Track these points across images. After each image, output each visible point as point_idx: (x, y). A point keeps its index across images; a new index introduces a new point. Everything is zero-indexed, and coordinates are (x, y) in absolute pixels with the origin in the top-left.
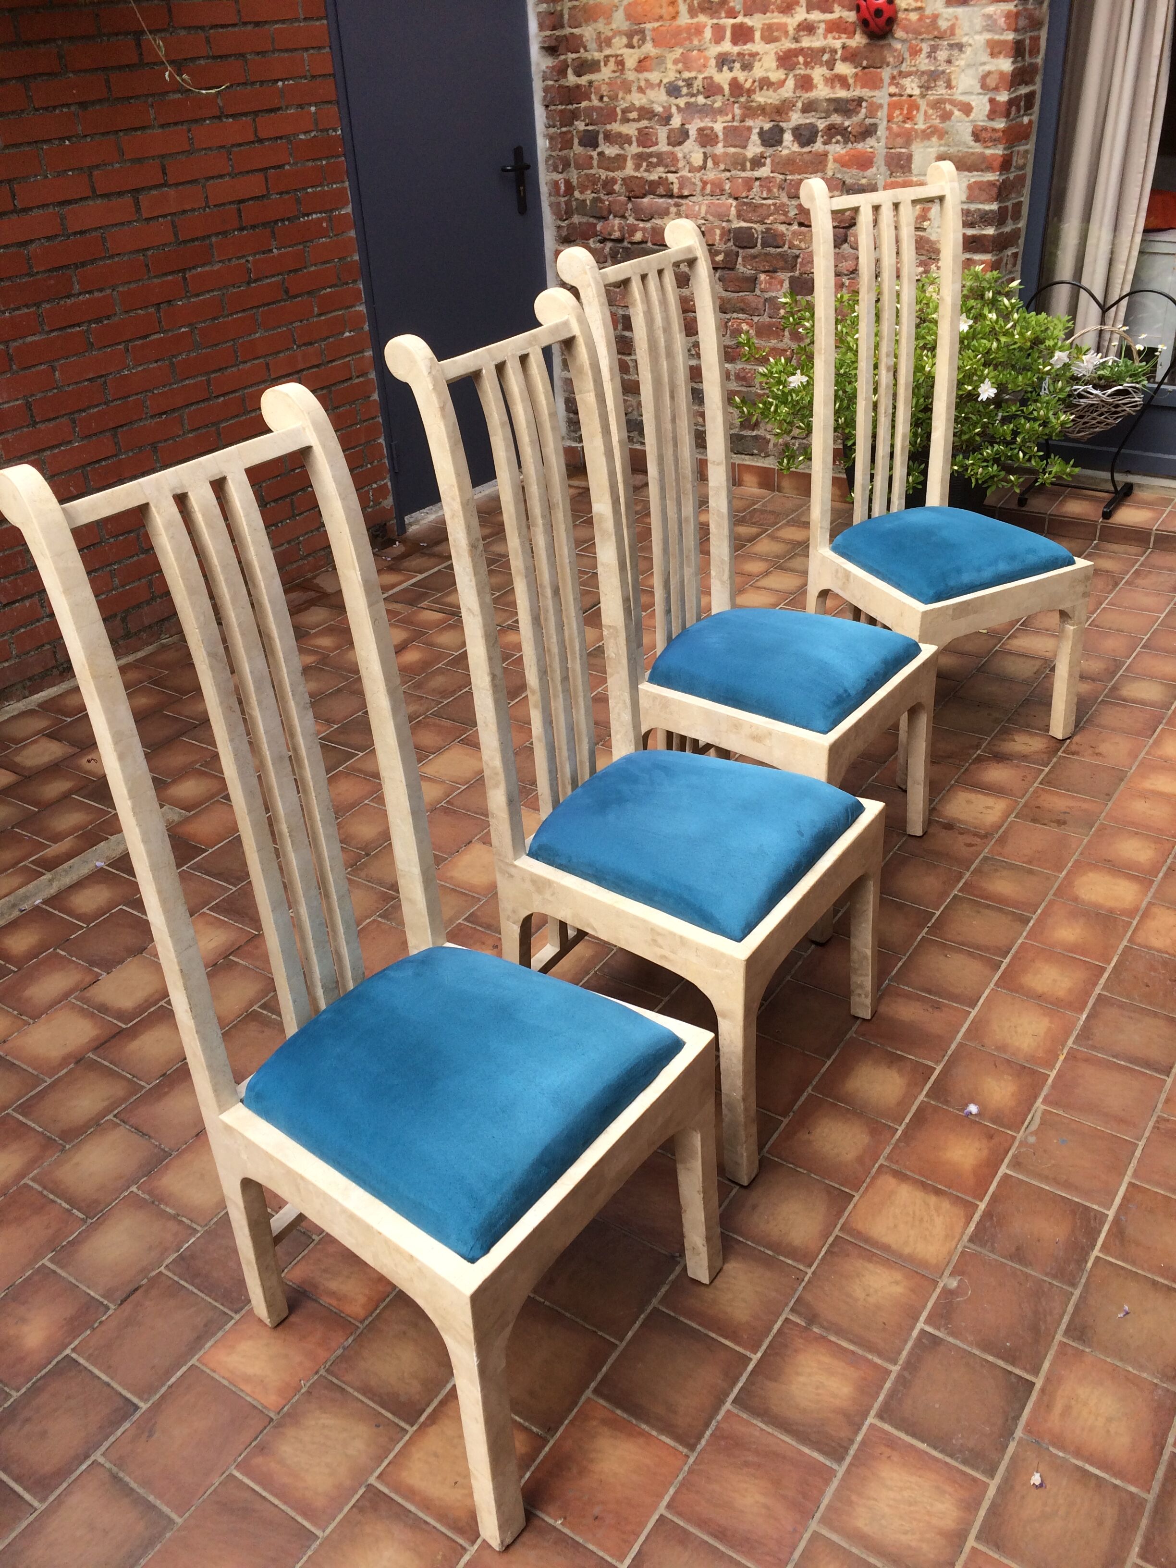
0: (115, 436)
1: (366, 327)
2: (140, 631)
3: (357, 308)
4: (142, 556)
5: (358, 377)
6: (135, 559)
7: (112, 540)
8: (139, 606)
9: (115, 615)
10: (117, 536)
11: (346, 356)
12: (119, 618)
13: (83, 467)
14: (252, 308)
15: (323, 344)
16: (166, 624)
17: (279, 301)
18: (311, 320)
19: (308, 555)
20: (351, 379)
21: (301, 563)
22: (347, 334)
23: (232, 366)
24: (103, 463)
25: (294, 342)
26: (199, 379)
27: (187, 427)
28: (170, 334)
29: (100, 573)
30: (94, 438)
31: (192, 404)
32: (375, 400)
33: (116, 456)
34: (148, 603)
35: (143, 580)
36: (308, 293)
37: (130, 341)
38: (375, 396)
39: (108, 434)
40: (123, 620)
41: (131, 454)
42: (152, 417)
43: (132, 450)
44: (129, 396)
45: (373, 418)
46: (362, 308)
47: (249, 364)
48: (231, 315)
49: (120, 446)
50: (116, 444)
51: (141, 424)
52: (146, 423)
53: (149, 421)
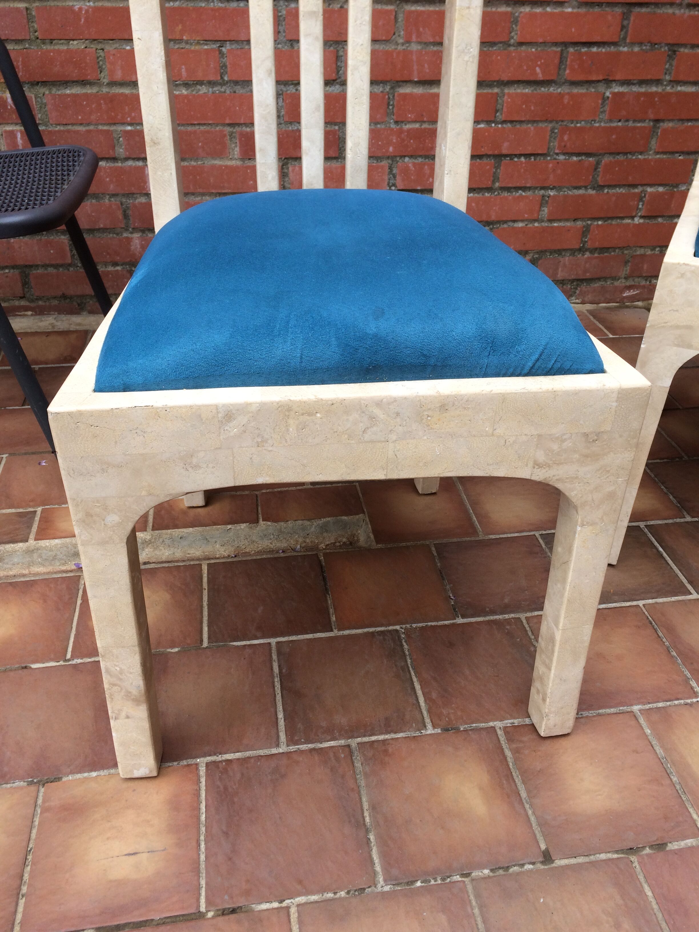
0: (625, 16)
4: (591, 192)
6: (581, 192)
7: (561, 157)
8: (559, 252)
10: (572, 154)
13: (566, 44)
16: (584, 287)
24: (594, 49)
29: (529, 193)
30: (597, 9)
33: (616, 44)
34: (573, 252)
35: (579, 223)
39: (618, 10)
41: (636, 49)
43: (641, 44)
49: (626, 33)
50: (623, 27)
51: (670, 11)
52: (677, 12)
53: (682, 11)
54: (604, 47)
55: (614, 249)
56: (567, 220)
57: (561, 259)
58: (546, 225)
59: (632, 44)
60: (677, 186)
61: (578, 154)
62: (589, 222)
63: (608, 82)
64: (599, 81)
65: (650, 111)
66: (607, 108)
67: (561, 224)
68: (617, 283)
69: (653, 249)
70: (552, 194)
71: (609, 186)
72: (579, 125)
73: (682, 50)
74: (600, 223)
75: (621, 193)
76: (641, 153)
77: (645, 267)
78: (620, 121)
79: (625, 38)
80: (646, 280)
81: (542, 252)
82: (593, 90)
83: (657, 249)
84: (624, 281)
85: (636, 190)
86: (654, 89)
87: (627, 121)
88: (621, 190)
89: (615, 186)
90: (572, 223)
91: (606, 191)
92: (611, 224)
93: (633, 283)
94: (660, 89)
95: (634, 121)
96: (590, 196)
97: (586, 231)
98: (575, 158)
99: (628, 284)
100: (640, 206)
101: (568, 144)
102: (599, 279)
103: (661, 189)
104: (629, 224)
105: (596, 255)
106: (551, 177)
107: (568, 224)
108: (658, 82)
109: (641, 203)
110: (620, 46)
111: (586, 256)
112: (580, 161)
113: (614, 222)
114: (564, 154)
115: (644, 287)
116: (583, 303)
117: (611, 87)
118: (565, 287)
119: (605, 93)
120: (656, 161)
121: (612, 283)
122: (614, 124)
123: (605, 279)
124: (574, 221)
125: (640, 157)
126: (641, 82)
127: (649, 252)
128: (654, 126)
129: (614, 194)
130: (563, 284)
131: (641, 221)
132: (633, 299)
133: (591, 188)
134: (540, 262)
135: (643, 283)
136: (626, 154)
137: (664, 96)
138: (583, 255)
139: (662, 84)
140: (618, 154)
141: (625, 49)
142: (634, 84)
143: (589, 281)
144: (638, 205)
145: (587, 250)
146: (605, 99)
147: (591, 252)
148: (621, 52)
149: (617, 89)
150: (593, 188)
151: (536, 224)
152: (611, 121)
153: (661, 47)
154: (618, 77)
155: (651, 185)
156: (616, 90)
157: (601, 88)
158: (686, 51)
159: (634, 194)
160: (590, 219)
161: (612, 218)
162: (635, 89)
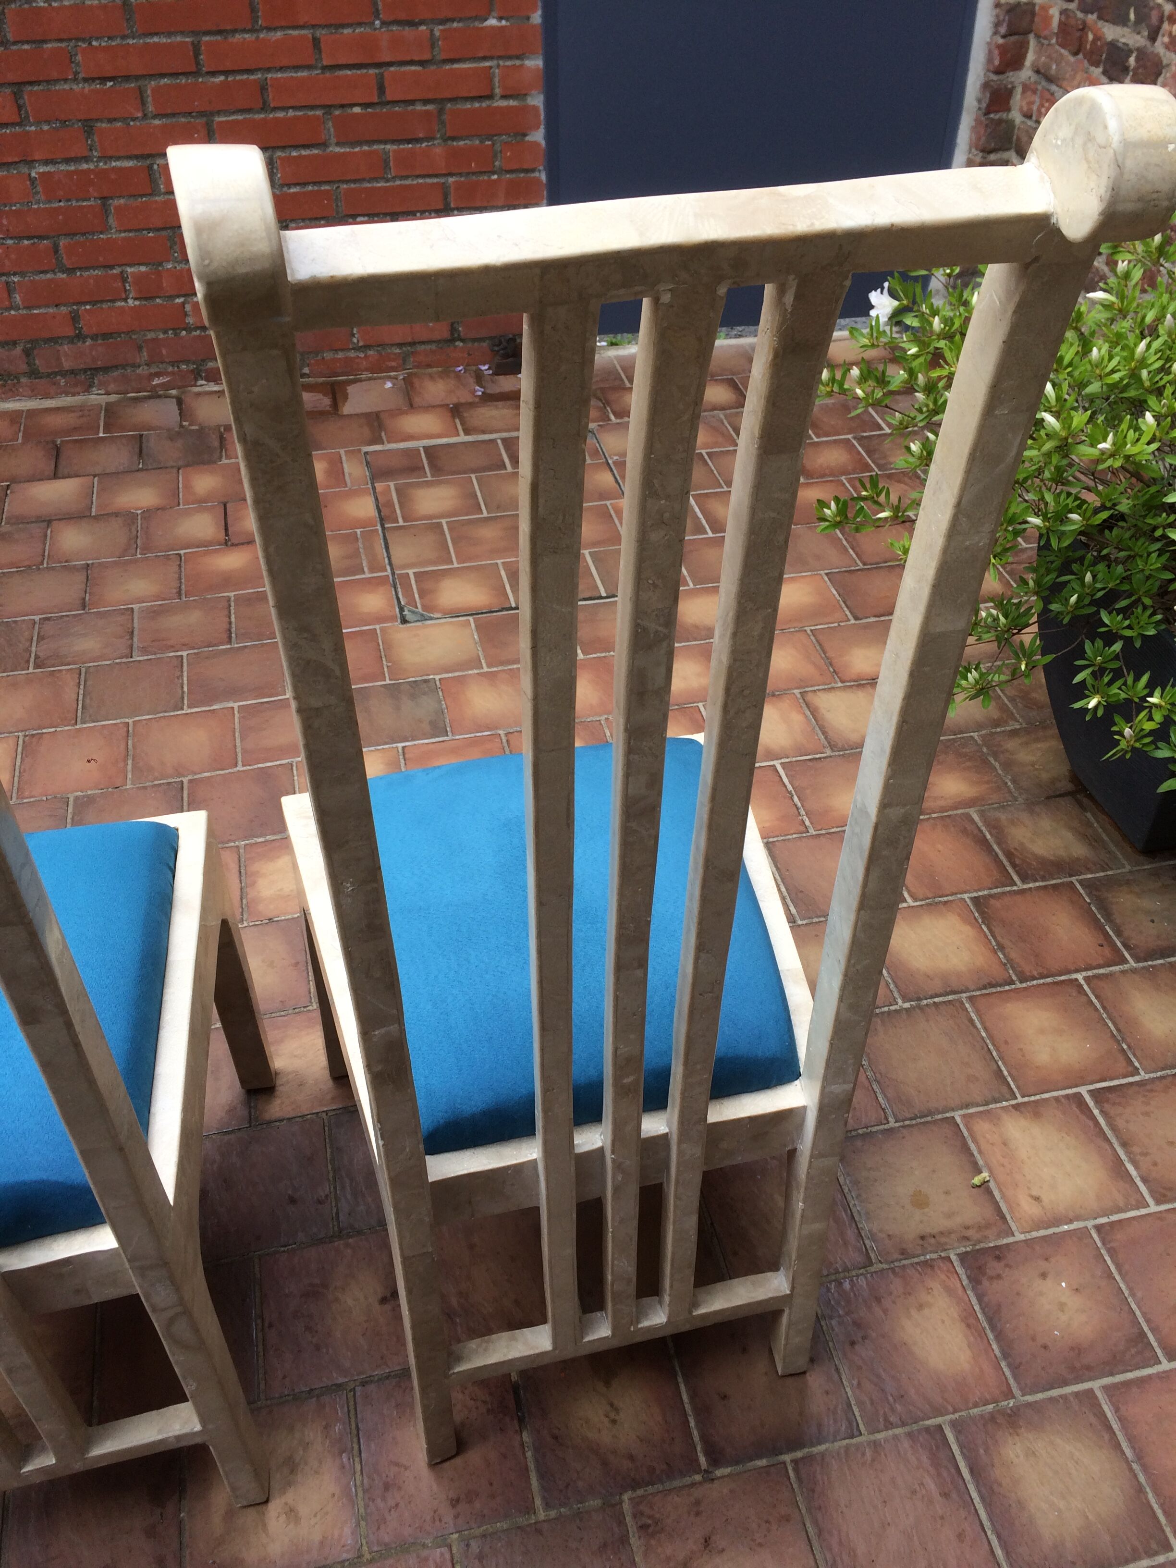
0: (17, 96)
1: (537, 18)
2: (56, 374)
4: (61, 276)
5: (504, 97)
6: (49, 276)
7: (10, 242)
8: (55, 340)
9: (15, 343)
10: (21, 238)
11: (485, 58)
12: (19, 349)
15: (438, 30)
16: (100, 377)
19: (365, 345)
20: (490, 97)
21: (352, 354)
22: (492, 22)
23: (244, 31)
25: (377, 14)
26: (179, 39)
27: (151, 108)
31: (163, 75)
32: (536, 144)
33: (20, 124)
34: (71, 340)
35: (63, 309)
38: (538, 136)
39: (5, 90)
40: (27, 353)
41: (46, 128)
42: (85, 80)
43: (48, 122)
44: (44, 42)
45: (527, 171)
47: (279, 34)
49: (26, 112)
50: (20, 107)
51: (66, 87)
52: (75, 87)
53: (81, 85)
54: (7, 128)
55: (119, 334)
56: (47, 306)
57: (59, 348)
58: (25, 312)
59: (38, 123)
60: (160, 264)
61: (29, 238)
62: (75, 307)
63: (30, 163)
64: (16, 163)
65: (91, 190)
66: (39, 188)
67: (42, 311)
68: (139, 371)
69: (165, 332)
70: (16, 280)
71: (80, 269)
72: (14, 208)
73: (99, 125)
74: (88, 307)
75: (97, 275)
76: (101, 233)
77: (164, 352)
78: (60, 201)
79: (27, 117)
80: (173, 366)
81: (34, 342)
82: (15, 172)
83: (170, 332)
84: (146, 368)
85: (115, 271)
86: (85, 166)
87: (69, 200)
88: (96, 271)
89: (87, 268)
90: (55, 309)
91: (78, 274)
92: (102, 308)
93: (157, 370)
94: (92, 166)
95: (77, 201)
96: (62, 279)
97: (75, 318)
98: (26, 242)
99: (152, 371)
100: (128, 288)
101: (11, 228)
102: (116, 367)
103: (143, 269)
104: (122, 307)
105: (100, 342)
106: (7, 262)
107: (51, 310)
108: (87, 159)
109: (127, 285)
110: (26, 126)
111: (87, 343)
112: (33, 244)
113: (104, 306)
114: (11, 238)
115: (173, 373)
116: (108, 393)
117: (35, 168)
118: (78, 377)
119: (30, 174)
120: (125, 239)
121: (134, 371)
122: (56, 205)
123: (124, 367)
124: (56, 306)
125: (101, 236)
126: (67, 161)
127: (161, 336)
128: (104, 204)
129: (89, 277)
130: (76, 374)
131: (137, 303)
132: (166, 386)
133: (60, 272)
134: (35, 352)
135: (170, 369)
136: (84, 234)
137: (100, 173)
138: (84, 342)
139: (92, 161)
140: (75, 234)
141: (33, 128)
142: (59, 163)
143: (106, 369)
144: (125, 287)
145: (86, 337)
146: (33, 181)
147: (92, 339)
148: (28, 132)
149: (42, 169)
150: (63, 272)
151: (13, 312)
152: (50, 202)
153: (73, 124)
154: (36, 158)
155: (131, 265)
156: (41, 171)
157: (25, 170)
158: (104, 125)
159: (113, 274)
160: (74, 304)
161: (102, 302)
162: (63, 167)
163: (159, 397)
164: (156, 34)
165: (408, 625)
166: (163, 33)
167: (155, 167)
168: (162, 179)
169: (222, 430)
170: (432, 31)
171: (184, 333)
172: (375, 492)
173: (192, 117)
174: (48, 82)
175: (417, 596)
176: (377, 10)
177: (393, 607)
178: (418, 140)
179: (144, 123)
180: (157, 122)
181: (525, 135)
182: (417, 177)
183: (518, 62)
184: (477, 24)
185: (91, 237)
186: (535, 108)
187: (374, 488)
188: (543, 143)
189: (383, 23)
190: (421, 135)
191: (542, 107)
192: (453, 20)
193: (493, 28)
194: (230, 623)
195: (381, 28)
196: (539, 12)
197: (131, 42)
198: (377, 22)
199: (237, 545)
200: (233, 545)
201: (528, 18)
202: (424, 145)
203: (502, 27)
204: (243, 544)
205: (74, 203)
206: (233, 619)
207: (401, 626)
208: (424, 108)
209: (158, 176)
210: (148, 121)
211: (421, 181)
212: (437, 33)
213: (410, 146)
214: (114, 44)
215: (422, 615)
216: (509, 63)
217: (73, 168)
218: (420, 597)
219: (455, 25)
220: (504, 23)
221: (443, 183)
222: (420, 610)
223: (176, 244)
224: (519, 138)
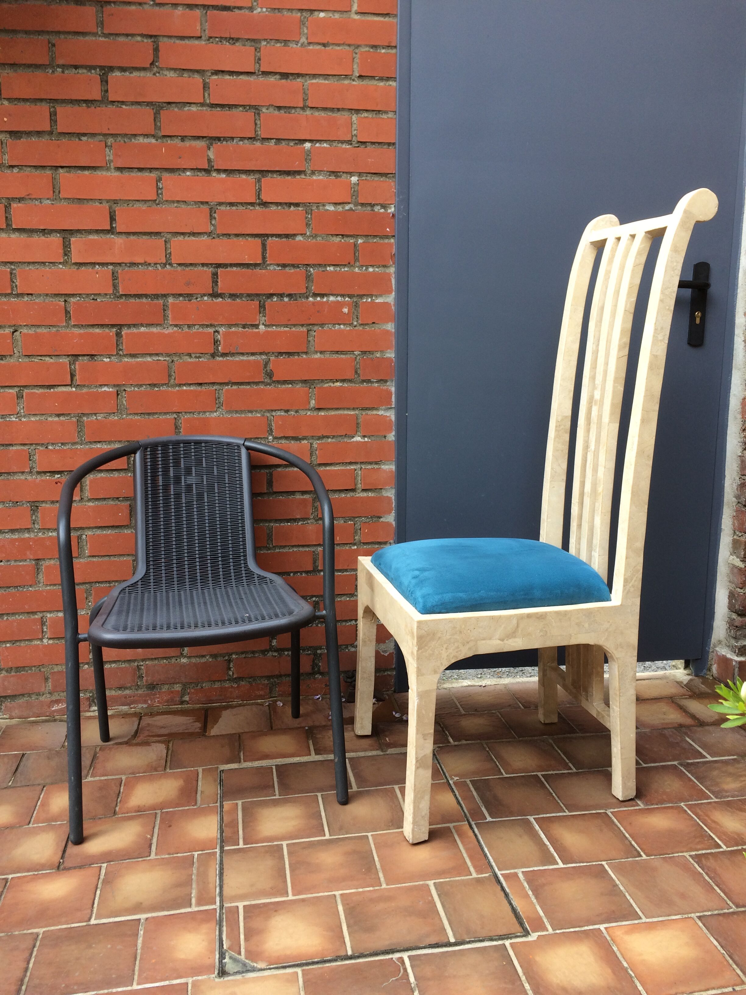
1: (391, 437)
3: (381, 413)
5: (363, 490)
11: (351, 463)
14: (213, 383)
17: (257, 383)
18: (302, 413)
19: (240, 679)
20: (353, 490)
21: (227, 684)
22: (358, 439)
25: (271, 431)
28: (85, 390)
32: (389, 524)
36: (305, 382)
37: (25, 387)
38: (390, 518)
42: (39, 473)
44: (11, 445)
46: (391, 415)
48: (180, 385)
163: (55, 720)
164: (99, 442)
165: (227, 979)
166: (105, 442)
167: (84, 537)
168: (88, 546)
169: (98, 749)
170: (311, 444)
171: (86, 666)
172: (222, 811)
173: (119, 501)
174: (9, 473)
175: (242, 937)
176: (271, 429)
177: (213, 952)
178: (295, 520)
179: (80, 504)
180: (91, 504)
181: (380, 517)
182: (293, 546)
183: (376, 467)
184: (345, 440)
185: (21, 589)
186: (389, 498)
187: (222, 806)
188: (394, 523)
189: (275, 438)
190: (298, 517)
191: (393, 498)
192: (328, 437)
193: (357, 442)
194: (26, 969)
195: (273, 441)
196: (394, 433)
197: (79, 447)
198: (270, 438)
199: (69, 869)
200: (65, 869)
201: (385, 437)
202: (300, 523)
203: (365, 442)
204: (75, 868)
205: (13, 563)
206: (31, 965)
207: (217, 980)
208: (302, 497)
209: (85, 543)
210: (84, 503)
211: (295, 549)
212: (315, 445)
213: (289, 524)
214: (65, 448)
215: (244, 965)
216: (369, 467)
217: (16, 537)
218: (246, 939)
219: (330, 440)
220: (366, 439)
221: (313, 552)
222: (243, 957)
223: (91, 595)
224: (374, 520)
